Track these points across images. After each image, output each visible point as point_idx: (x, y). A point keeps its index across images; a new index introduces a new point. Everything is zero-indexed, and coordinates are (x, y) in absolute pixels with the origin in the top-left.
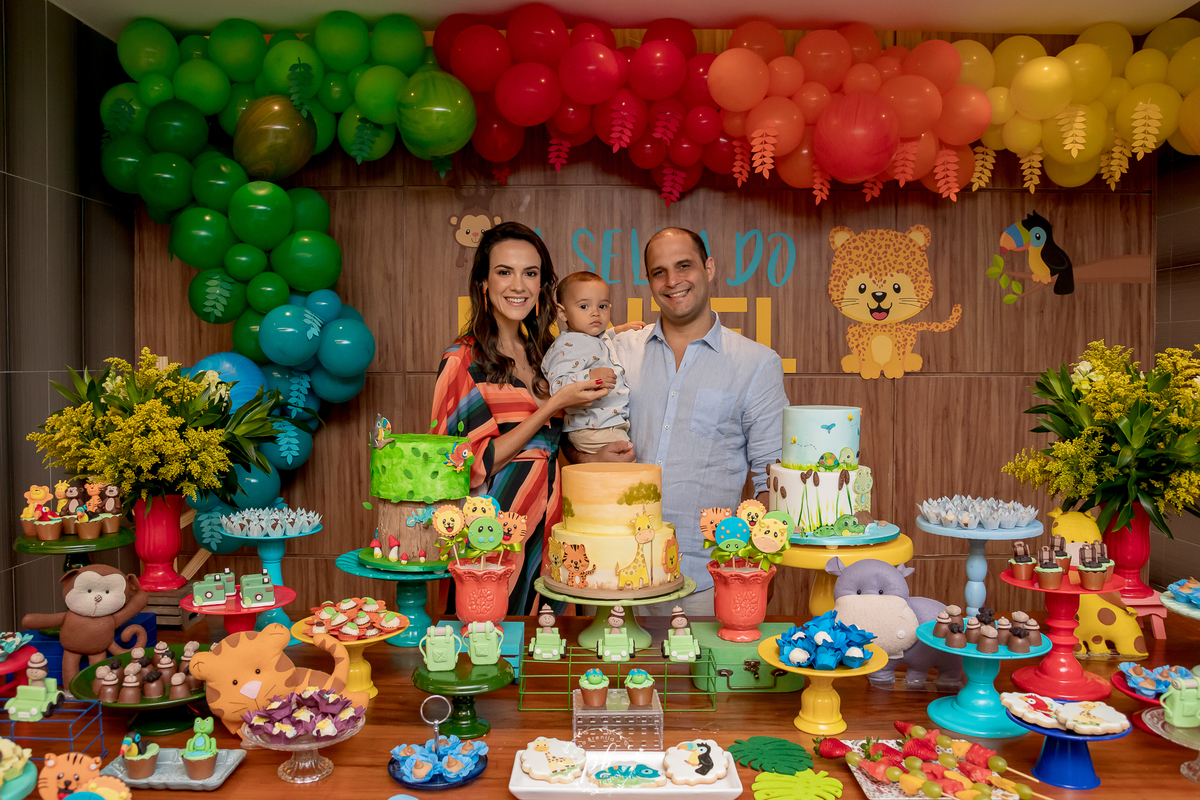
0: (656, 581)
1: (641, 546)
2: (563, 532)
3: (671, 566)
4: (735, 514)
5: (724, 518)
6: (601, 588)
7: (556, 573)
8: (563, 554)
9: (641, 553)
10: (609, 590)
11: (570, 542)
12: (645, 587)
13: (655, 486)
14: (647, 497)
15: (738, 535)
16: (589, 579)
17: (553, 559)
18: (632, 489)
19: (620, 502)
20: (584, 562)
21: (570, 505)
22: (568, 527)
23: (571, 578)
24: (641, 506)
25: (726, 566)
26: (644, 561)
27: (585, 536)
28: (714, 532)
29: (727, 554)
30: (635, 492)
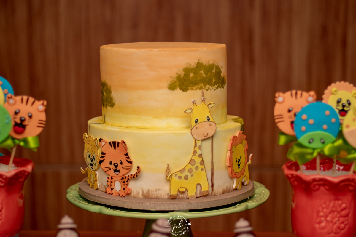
0: (218, 189)
1: (199, 143)
2: (101, 127)
3: (237, 170)
4: (319, 98)
5: (305, 105)
6: (147, 197)
7: (92, 179)
8: (100, 154)
9: (199, 152)
10: (157, 198)
11: (107, 139)
12: (205, 195)
13: (218, 68)
14: (207, 82)
15: (325, 127)
16: (133, 186)
17: (88, 161)
18: (187, 71)
19: (172, 87)
20: (125, 164)
21: (109, 92)
22: (107, 120)
23: (110, 183)
24: (199, 92)
25: (308, 169)
26: (202, 162)
27: (127, 130)
28: (292, 123)
29: (310, 151)
30: (192, 75)
